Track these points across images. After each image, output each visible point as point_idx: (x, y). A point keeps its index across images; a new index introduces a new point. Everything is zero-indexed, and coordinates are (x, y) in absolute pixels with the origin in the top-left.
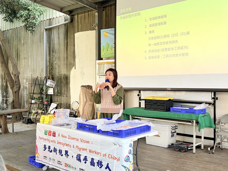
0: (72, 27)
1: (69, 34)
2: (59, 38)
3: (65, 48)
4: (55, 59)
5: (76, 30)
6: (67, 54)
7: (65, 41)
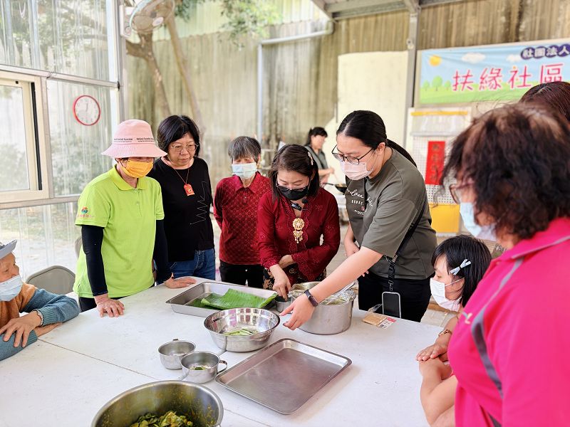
0: (332, 42)
1: (322, 56)
2: (296, 63)
3: (313, 83)
4: (284, 105)
5: (343, 49)
6: (317, 94)
7: (314, 70)
